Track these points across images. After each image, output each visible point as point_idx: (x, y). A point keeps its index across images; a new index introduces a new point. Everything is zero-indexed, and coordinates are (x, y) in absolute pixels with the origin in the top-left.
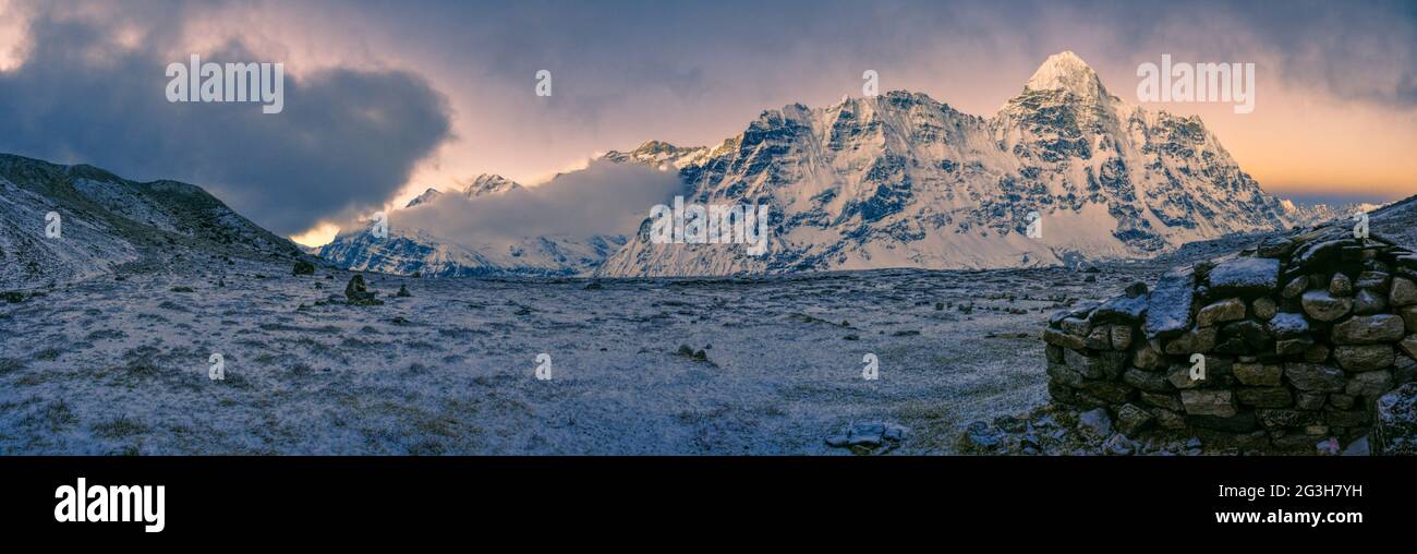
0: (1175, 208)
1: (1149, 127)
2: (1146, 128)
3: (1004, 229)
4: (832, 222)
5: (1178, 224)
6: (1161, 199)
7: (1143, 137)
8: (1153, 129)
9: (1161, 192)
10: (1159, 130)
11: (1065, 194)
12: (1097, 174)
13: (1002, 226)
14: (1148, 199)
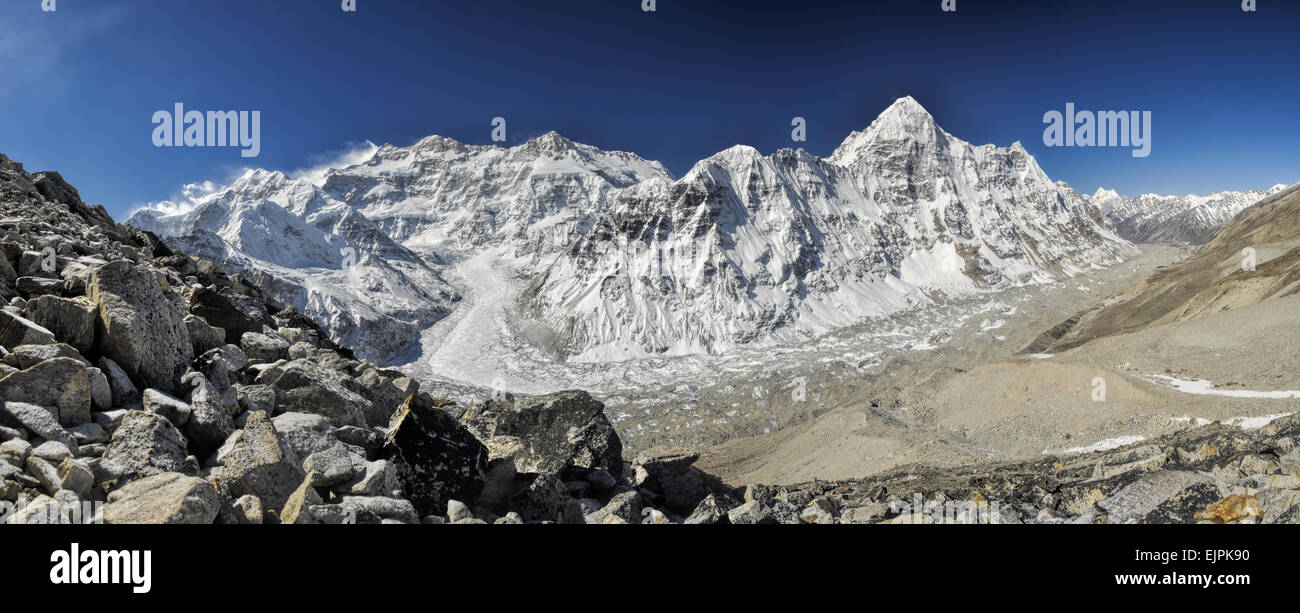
0: (1006, 242)
1: (979, 163)
2: (976, 165)
3: (883, 274)
4: (777, 281)
5: (1010, 256)
6: (995, 234)
7: (975, 174)
8: (982, 164)
9: (994, 228)
10: (986, 164)
11: (919, 236)
12: (942, 217)
13: (881, 271)
14: (984, 236)
